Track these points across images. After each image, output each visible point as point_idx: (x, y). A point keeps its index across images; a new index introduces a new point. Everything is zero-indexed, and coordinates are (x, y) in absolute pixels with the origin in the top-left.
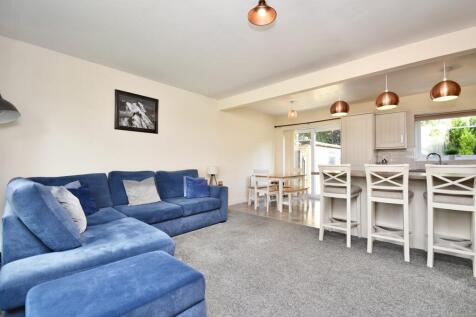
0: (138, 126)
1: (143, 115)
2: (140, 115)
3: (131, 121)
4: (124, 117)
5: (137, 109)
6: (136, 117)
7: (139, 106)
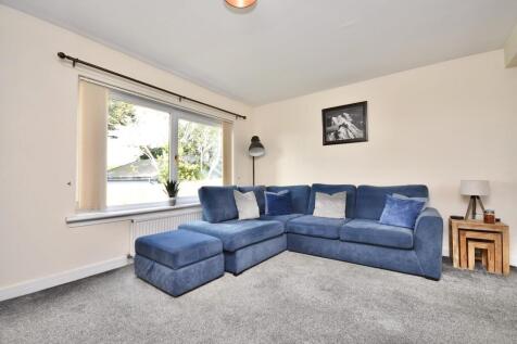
0: (345, 138)
1: (349, 124)
2: (346, 126)
3: (337, 135)
4: (330, 132)
5: (343, 120)
6: (342, 130)
7: (343, 116)
